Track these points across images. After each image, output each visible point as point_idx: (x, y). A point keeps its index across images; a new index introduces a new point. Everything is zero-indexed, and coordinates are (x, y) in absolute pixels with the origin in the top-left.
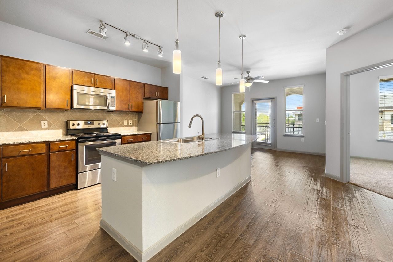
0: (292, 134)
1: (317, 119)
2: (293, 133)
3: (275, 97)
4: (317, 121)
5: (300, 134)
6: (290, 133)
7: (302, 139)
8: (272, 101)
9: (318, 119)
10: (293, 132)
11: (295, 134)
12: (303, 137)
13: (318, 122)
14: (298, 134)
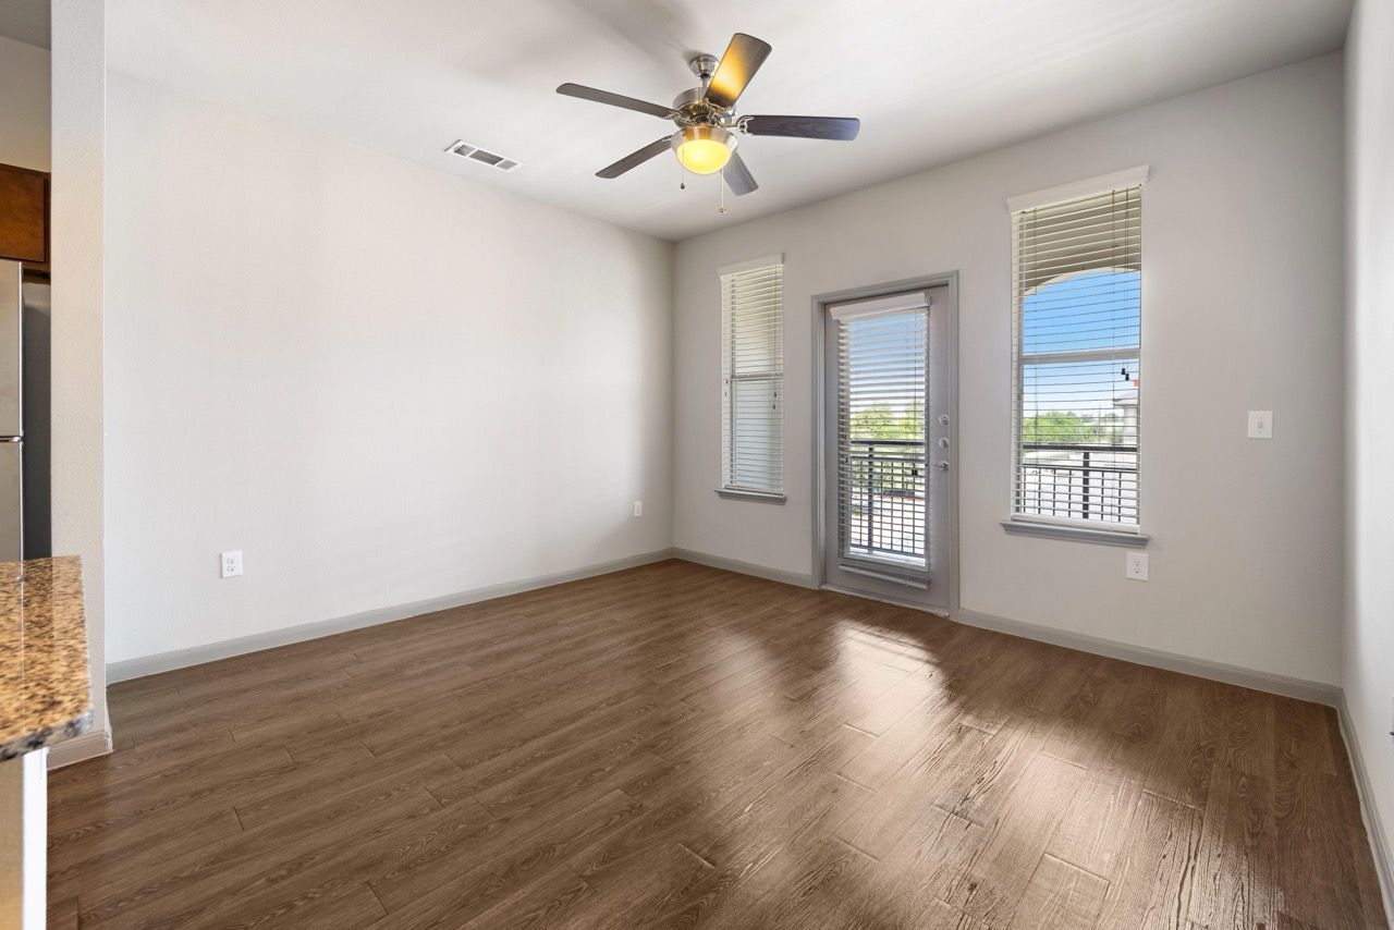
0: (1077, 517)
1: (1254, 416)
2: (1086, 516)
3: (950, 275)
4: (1253, 432)
5: (1129, 524)
6: (1062, 516)
7: (1134, 555)
8: (931, 301)
9: (1267, 417)
10: (1086, 507)
11: (1094, 519)
12: (1139, 542)
13: (1267, 433)
14: (1110, 522)
